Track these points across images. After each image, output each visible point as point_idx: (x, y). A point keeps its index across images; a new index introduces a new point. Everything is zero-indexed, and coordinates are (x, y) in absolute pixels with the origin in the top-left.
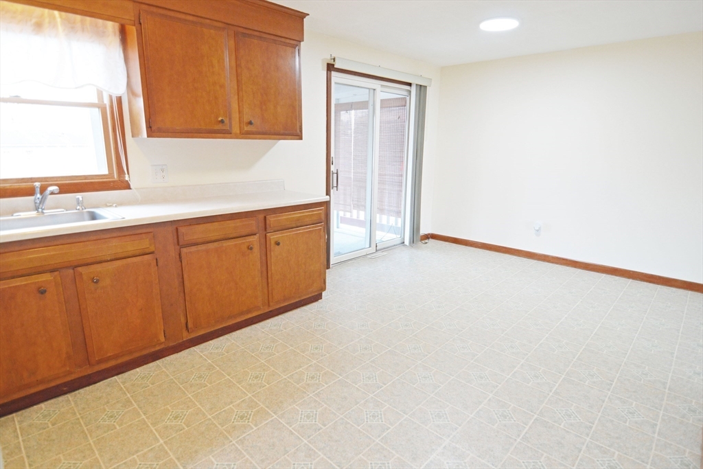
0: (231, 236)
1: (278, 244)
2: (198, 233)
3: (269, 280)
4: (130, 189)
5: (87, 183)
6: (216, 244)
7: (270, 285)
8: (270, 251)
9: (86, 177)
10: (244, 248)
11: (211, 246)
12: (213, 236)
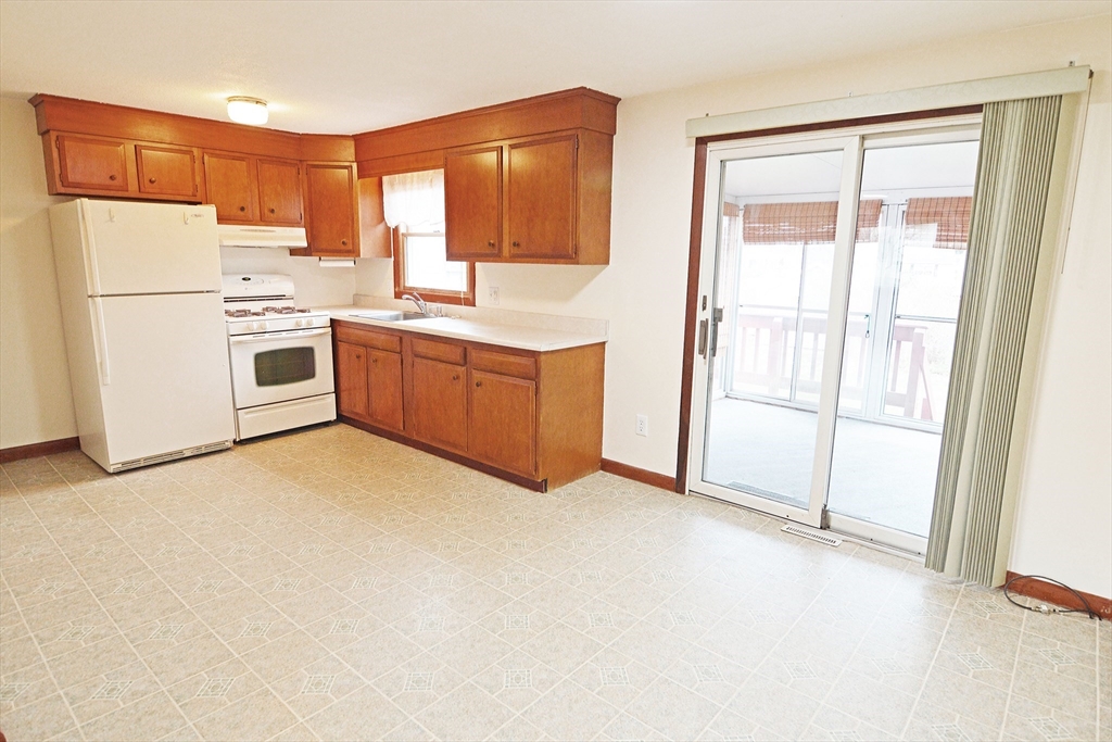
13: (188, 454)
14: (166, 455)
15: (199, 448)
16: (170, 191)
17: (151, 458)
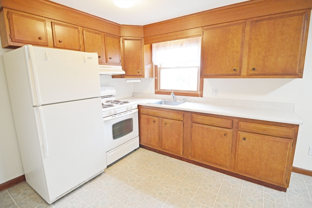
0: (215, 125)
1: (244, 139)
2: (200, 119)
3: (236, 157)
4: (202, 97)
5: (189, 93)
6: (207, 126)
7: (236, 159)
8: (239, 141)
9: (190, 91)
10: (223, 133)
11: (205, 126)
12: (206, 122)
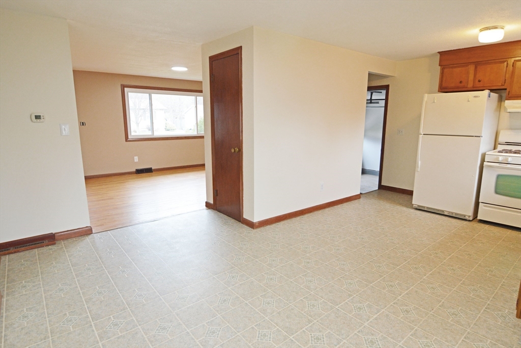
13: (446, 213)
14: (436, 210)
15: (452, 213)
16: (488, 85)
17: (430, 208)
